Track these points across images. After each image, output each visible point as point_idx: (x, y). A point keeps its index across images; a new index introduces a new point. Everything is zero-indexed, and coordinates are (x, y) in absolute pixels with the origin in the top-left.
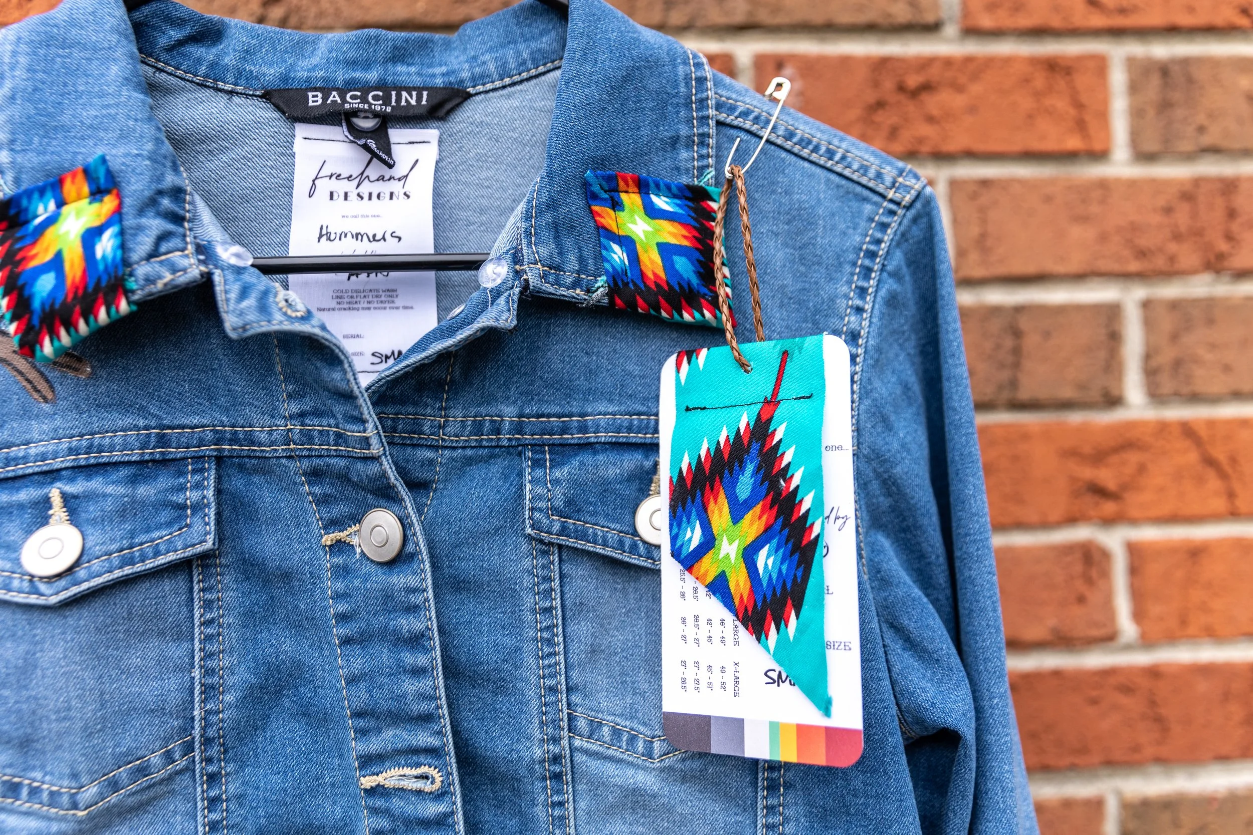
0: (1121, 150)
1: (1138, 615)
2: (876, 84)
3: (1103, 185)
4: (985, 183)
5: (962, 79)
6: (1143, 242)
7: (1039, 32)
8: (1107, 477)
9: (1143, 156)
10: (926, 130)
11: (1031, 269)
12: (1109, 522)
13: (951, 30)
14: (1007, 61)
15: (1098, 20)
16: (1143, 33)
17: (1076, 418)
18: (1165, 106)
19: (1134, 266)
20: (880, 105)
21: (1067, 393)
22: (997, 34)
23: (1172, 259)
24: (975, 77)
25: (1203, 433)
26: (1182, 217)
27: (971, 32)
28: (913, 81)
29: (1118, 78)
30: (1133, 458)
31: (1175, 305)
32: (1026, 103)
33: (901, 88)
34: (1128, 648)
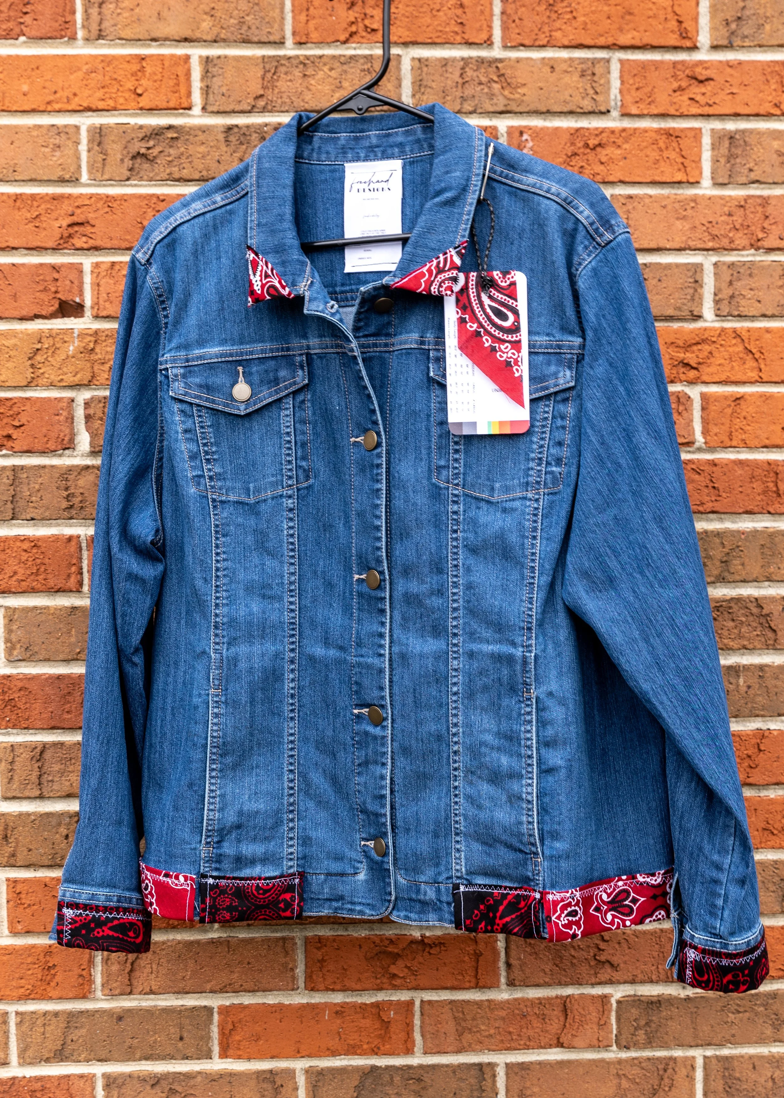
0: (706, 181)
1: (705, 432)
2: (573, 144)
3: (694, 199)
4: (630, 197)
5: (619, 141)
6: (715, 232)
7: (664, 116)
8: (691, 358)
9: (717, 184)
10: (599, 168)
11: (653, 245)
12: (691, 383)
13: (615, 113)
14: (645, 131)
15: (694, 110)
16: (721, 116)
17: (676, 325)
18: (731, 157)
19: (710, 245)
20: (576, 154)
21: (670, 312)
22: (640, 116)
23: (732, 241)
24: (626, 141)
25: (745, 335)
26: (738, 219)
27: (625, 115)
28: (592, 142)
29: (706, 141)
30: (707, 348)
31: (731, 265)
32: (654, 155)
33: (587, 146)
34: (699, 450)
